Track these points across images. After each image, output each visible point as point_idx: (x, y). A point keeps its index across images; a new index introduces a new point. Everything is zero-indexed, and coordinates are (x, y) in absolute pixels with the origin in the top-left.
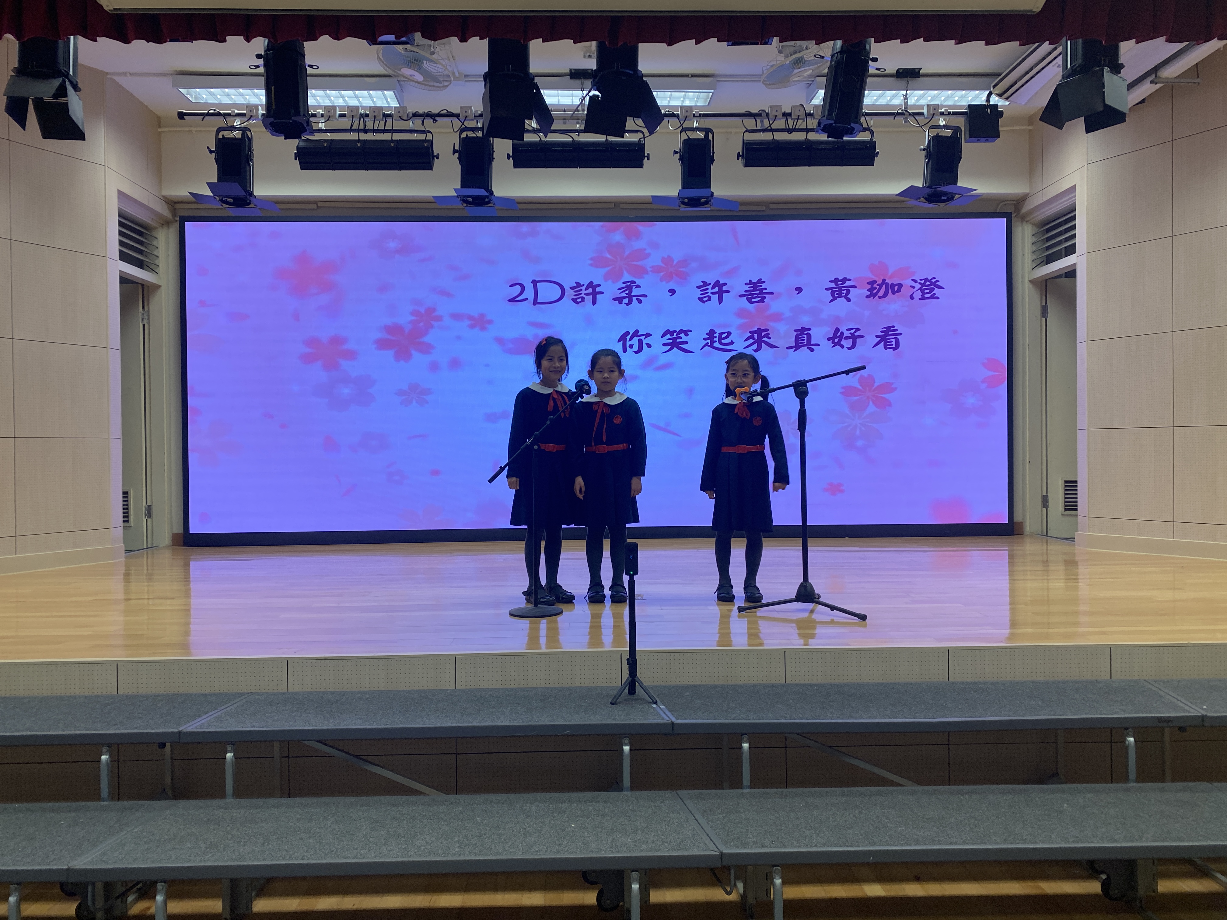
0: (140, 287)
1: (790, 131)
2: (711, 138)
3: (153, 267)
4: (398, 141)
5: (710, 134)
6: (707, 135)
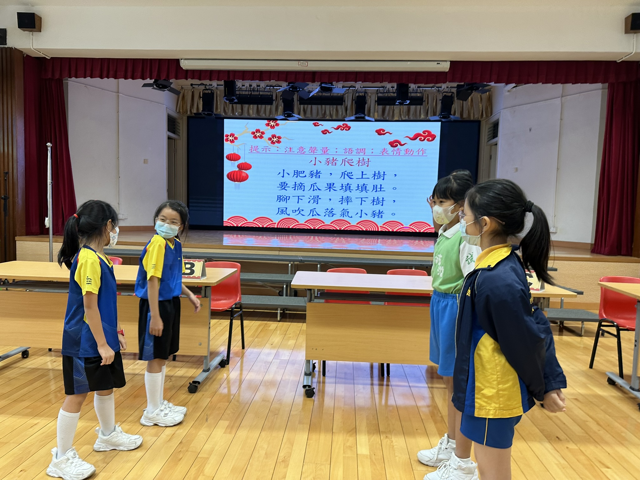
0: (174, 141)
1: (394, 93)
2: (366, 96)
3: (178, 133)
4: (261, 95)
5: (366, 94)
6: (365, 94)
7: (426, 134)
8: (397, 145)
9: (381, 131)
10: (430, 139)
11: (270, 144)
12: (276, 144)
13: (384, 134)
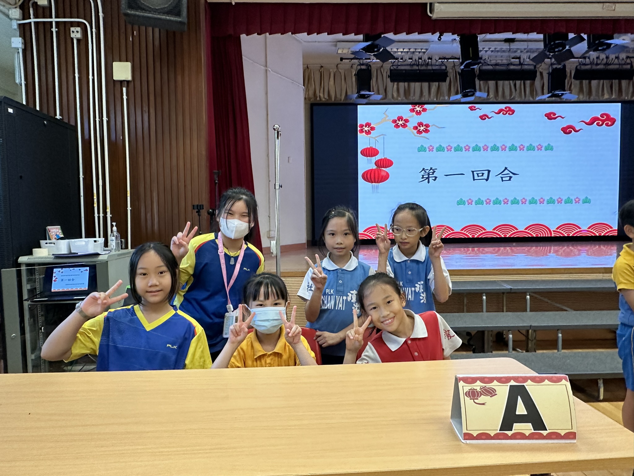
1: (598, 65)
7: (604, 117)
8: (572, 131)
9: (552, 115)
10: (609, 123)
11: (416, 134)
12: (424, 134)
13: (555, 118)
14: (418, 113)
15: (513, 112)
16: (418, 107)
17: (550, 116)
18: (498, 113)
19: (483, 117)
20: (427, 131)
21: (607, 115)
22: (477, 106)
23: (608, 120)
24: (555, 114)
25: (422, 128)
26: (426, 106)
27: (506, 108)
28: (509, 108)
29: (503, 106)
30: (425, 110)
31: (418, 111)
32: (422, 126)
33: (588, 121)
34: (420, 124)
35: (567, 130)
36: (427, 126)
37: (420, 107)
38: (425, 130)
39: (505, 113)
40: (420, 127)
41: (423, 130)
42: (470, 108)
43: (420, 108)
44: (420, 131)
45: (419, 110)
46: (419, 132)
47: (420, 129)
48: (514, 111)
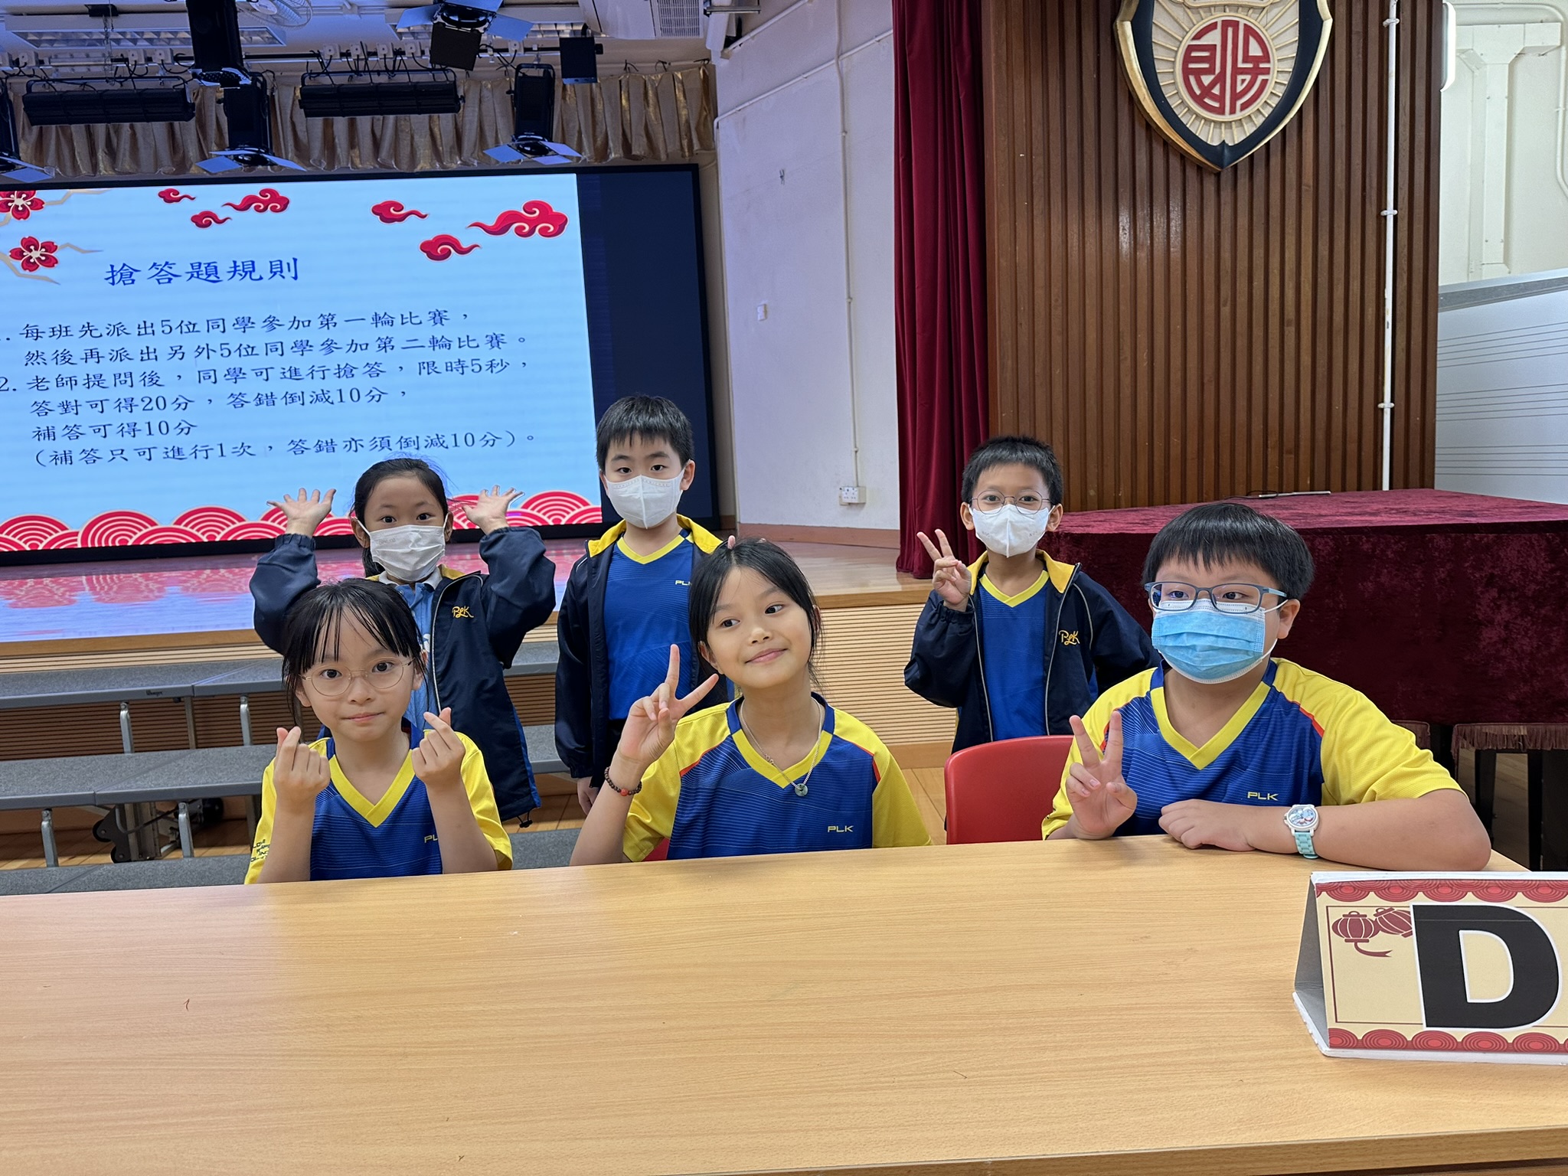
7: (535, 212)
8: (450, 252)
9: (392, 210)
10: (549, 228)
11: (22, 271)
12: (42, 270)
13: (402, 218)
14: (21, 214)
15: (284, 203)
16: (19, 196)
17: (388, 212)
18: (244, 206)
19: (203, 220)
20: (50, 262)
21: (544, 207)
22: (183, 190)
23: (546, 221)
24: (399, 207)
25: (35, 255)
26: (40, 194)
27: (263, 193)
28: (273, 193)
29: (255, 189)
30: (38, 205)
31: (20, 208)
32: (36, 249)
33: (491, 222)
34: (29, 243)
35: (438, 248)
36: (50, 247)
37: (24, 196)
38: (43, 258)
39: (262, 207)
40: (31, 251)
41: (39, 259)
42: (161, 195)
43: (24, 199)
44: (32, 261)
45: (23, 206)
46: (29, 266)
47: (31, 257)
48: (288, 202)
